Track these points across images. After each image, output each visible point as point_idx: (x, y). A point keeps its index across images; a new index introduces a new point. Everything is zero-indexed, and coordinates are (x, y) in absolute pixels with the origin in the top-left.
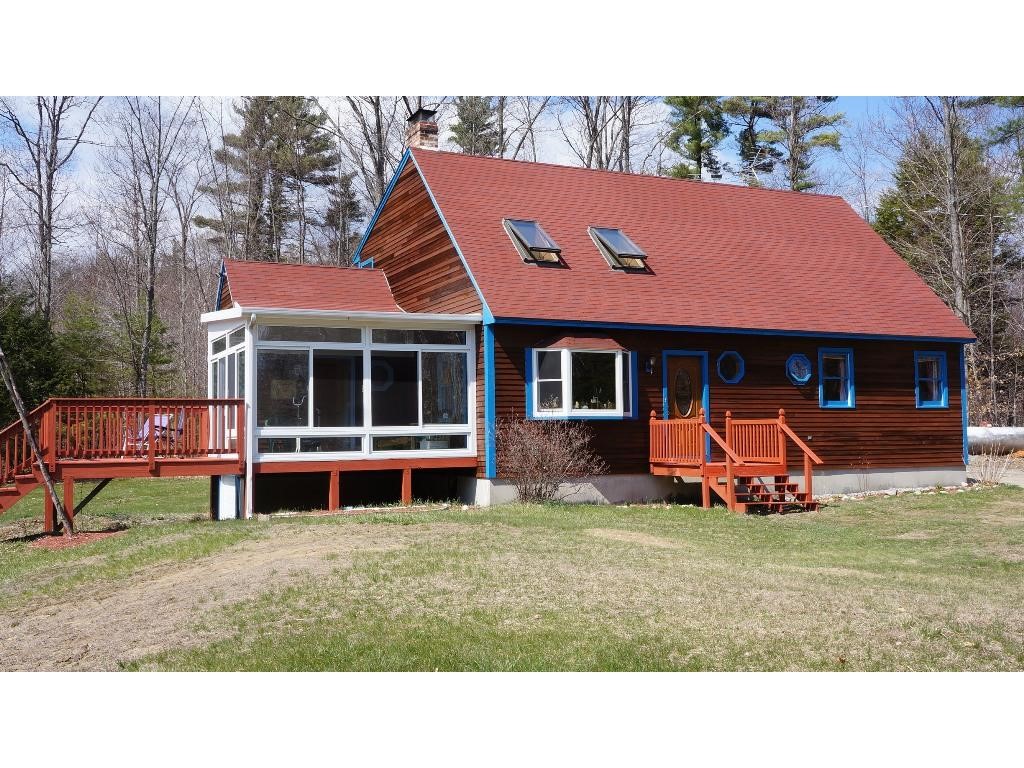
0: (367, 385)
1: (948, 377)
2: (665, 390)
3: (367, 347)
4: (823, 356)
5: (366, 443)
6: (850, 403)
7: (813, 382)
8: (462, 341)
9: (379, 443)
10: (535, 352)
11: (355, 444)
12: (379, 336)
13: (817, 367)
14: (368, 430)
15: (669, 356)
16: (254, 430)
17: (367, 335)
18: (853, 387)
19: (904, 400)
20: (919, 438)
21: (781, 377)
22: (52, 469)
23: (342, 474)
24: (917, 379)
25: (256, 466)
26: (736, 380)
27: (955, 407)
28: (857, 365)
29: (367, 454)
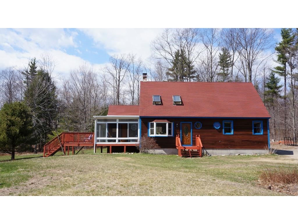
0: (117, 129)
1: (263, 127)
2: (181, 131)
3: (117, 122)
4: (224, 122)
5: (117, 141)
6: (232, 133)
7: (221, 129)
8: (137, 121)
9: (119, 141)
10: (150, 123)
11: (115, 141)
12: (120, 120)
13: (222, 125)
14: (117, 138)
15: (182, 123)
16: (96, 138)
17: (118, 120)
18: (233, 130)
19: (250, 133)
20: (254, 142)
21: (212, 127)
22: (62, 144)
23: (112, 147)
24: (253, 127)
25: (96, 145)
26: (199, 128)
27: (266, 134)
28: (234, 124)
29: (117, 143)
